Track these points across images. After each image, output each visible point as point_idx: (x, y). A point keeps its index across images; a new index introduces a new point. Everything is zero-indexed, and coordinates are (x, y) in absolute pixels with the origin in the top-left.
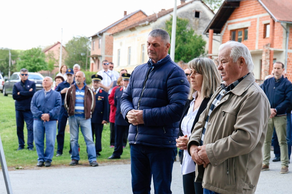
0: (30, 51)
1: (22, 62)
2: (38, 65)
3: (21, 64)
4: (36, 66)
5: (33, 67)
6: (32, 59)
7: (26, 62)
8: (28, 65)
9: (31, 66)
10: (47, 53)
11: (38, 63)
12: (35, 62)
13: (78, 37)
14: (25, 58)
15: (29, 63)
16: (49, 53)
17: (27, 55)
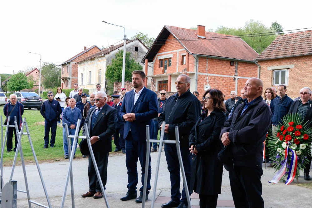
0: (16, 75)
1: (11, 83)
2: (22, 85)
3: (10, 84)
4: (21, 85)
5: (19, 86)
6: (18, 81)
7: (14, 83)
8: (15, 85)
9: (17, 86)
10: (28, 76)
11: (23, 84)
12: (20, 83)
13: (48, 64)
14: (13, 81)
15: (16, 84)
16: (29, 77)
17: (14, 78)
